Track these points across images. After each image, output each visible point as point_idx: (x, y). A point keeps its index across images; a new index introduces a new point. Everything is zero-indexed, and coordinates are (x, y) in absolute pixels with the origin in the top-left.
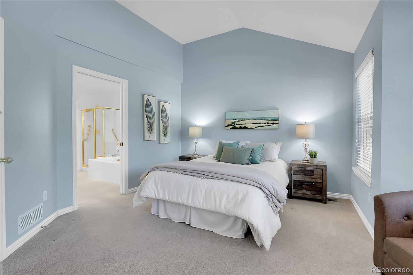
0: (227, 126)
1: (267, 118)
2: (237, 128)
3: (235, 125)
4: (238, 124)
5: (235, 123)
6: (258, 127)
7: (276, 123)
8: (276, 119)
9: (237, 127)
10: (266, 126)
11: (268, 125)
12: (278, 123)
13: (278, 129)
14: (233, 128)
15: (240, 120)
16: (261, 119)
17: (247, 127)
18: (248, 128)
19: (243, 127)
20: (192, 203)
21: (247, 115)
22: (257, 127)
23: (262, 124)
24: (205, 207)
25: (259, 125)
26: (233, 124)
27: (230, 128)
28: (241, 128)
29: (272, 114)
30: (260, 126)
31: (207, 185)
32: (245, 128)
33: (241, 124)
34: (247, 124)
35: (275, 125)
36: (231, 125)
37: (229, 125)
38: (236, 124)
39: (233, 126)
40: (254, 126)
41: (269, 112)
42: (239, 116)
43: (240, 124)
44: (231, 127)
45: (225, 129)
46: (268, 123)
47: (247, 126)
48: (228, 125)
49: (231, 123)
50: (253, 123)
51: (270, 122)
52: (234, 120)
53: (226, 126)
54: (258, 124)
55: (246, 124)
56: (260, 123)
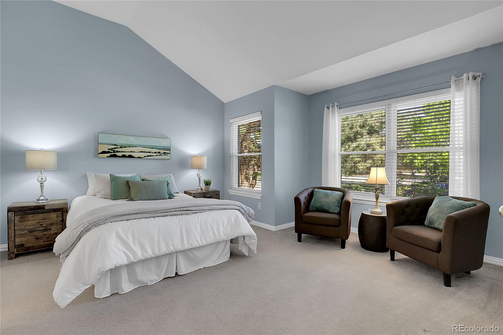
0: (101, 153)
1: (158, 146)
2: (119, 157)
3: (114, 152)
4: (120, 152)
5: (115, 150)
6: (148, 156)
7: (167, 153)
8: (168, 149)
9: (118, 155)
10: (157, 155)
11: (159, 155)
12: (170, 153)
13: (170, 159)
14: (111, 156)
15: (122, 147)
16: (151, 147)
17: (133, 156)
18: (135, 157)
19: (127, 155)
20: (189, 245)
21: (133, 141)
22: (146, 156)
23: (153, 153)
24: (205, 243)
25: (149, 154)
26: (111, 151)
27: (108, 157)
28: (124, 156)
29: (163, 143)
30: (150, 156)
31: (200, 219)
32: (130, 156)
33: (125, 152)
34: (133, 152)
35: (167, 155)
36: (108, 152)
37: (106, 151)
38: (117, 152)
39: (112, 153)
40: (142, 155)
41: (161, 140)
42: (121, 141)
43: (122, 152)
44: (109, 155)
45: (97, 157)
46: (159, 153)
47: (132, 154)
48: (104, 152)
49: (109, 149)
50: (141, 152)
51: (162, 152)
52: (113, 145)
53: (99, 154)
54: (147, 152)
55: (131, 152)
56: (150, 152)
